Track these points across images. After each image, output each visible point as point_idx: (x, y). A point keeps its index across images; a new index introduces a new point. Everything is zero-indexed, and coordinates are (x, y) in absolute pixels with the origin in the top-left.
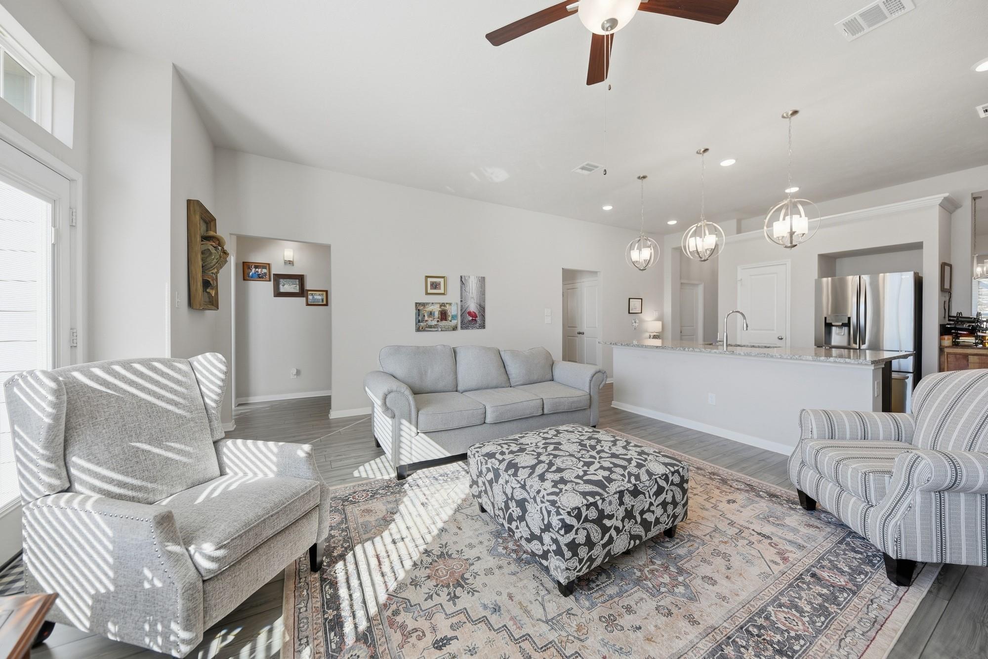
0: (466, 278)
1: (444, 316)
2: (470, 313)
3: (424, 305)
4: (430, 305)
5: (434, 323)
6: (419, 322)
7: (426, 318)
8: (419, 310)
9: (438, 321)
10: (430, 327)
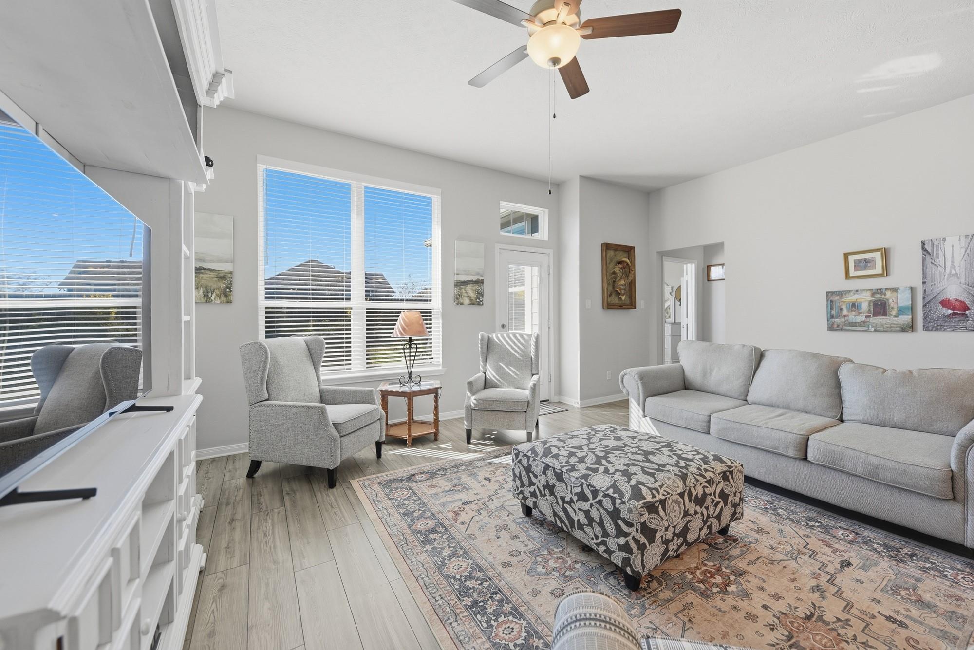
0: (936, 243)
1: (880, 308)
2: (945, 303)
3: (841, 294)
4: (852, 293)
5: (861, 318)
6: (832, 317)
7: (845, 312)
8: (832, 301)
9: (867, 317)
10: (854, 324)
